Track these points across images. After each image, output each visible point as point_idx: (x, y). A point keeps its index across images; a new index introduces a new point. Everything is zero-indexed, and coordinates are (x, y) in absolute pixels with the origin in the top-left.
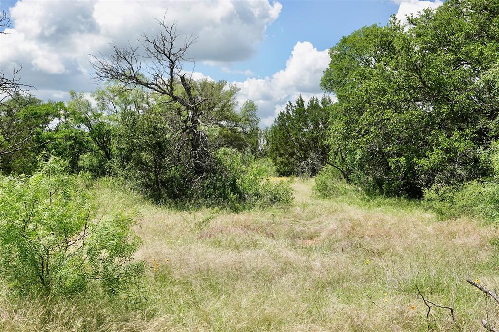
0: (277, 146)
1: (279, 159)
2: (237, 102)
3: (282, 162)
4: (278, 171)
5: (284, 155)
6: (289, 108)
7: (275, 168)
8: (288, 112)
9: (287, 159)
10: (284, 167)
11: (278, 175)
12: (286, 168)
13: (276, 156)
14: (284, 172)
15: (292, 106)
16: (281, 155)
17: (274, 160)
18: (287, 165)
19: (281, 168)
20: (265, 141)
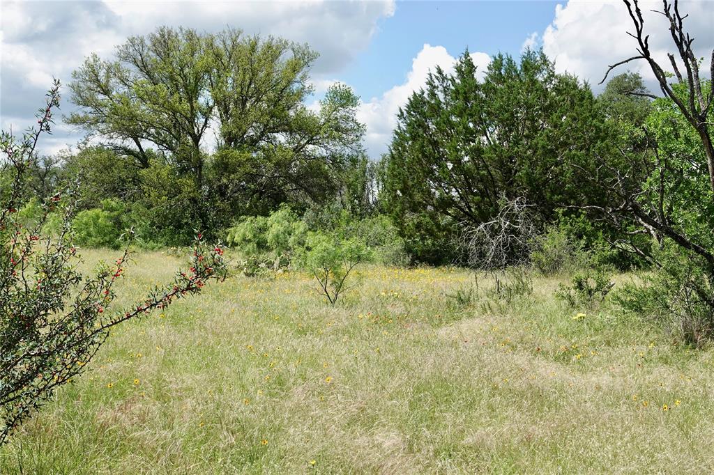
0: (405, 183)
1: (411, 219)
2: (311, 87)
3: (418, 226)
4: (408, 250)
5: (425, 207)
6: (436, 83)
7: (399, 243)
8: (433, 95)
9: (433, 217)
10: (423, 238)
11: (408, 260)
12: (429, 242)
13: (403, 210)
14: (422, 251)
15: (444, 78)
16: (415, 208)
17: (399, 221)
18: (431, 233)
19: (415, 242)
20: (381, 183)
